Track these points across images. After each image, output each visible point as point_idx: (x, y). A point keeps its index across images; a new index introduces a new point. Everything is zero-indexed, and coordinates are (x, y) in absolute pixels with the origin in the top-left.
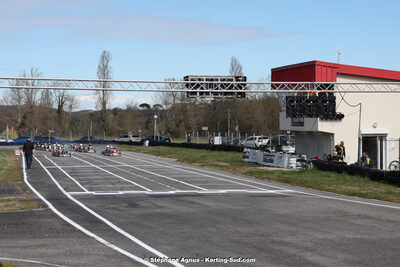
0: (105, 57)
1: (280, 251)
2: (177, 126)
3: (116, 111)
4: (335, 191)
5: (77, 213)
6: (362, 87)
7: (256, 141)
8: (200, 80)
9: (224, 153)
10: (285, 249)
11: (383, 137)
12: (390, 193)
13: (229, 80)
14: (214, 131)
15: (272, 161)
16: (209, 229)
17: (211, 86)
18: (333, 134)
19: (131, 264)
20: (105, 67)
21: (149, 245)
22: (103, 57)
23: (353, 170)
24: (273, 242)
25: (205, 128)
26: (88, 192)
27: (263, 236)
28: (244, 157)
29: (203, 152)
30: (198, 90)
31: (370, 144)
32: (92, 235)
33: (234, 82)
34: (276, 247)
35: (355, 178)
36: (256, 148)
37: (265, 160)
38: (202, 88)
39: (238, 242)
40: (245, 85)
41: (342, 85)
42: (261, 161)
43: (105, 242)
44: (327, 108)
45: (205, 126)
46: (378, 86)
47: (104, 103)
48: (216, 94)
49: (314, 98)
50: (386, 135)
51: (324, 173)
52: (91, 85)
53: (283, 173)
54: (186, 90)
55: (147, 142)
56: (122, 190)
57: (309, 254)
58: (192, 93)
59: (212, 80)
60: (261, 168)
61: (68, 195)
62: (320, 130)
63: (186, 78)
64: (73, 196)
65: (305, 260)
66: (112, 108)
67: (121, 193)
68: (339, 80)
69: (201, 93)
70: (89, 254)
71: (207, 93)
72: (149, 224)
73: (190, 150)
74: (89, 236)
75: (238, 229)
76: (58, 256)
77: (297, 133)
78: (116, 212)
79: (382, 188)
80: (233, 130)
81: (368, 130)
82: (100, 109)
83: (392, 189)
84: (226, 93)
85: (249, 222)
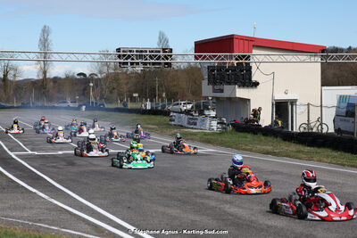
0: (45, 31)
1: (202, 203)
2: (111, 92)
3: (56, 80)
4: (251, 150)
5: (21, 171)
6: (275, 58)
7: (181, 106)
8: (130, 51)
9: (153, 117)
10: (206, 201)
11: (293, 102)
12: (299, 152)
13: (156, 52)
14: (143, 96)
15: (195, 124)
16: (139, 184)
17: (141, 57)
18: (249, 100)
19: (69, 216)
20: (46, 40)
21: (86, 199)
22: (44, 31)
23: (267, 131)
24: (196, 196)
25: (136, 95)
26: (30, 152)
27: (187, 190)
28: (171, 120)
29: (134, 116)
30: (129, 60)
31: (282, 108)
32: (34, 190)
33: (161, 53)
34: (198, 200)
35: (269, 139)
36: (181, 112)
37: (189, 123)
38: (133, 59)
39: (165, 196)
40: (171, 56)
41: (257, 56)
42: (185, 124)
43: (46, 197)
44: (243, 76)
45: (135, 92)
46: (290, 57)
47: (45, 73)
48: (145, 64)
49: (232, 68)
50: (296, 100)
51: (242, 134)
52: (32, 56)
53: (205, 134)
54: (118, 60)
55: (84, 107)
56: (61, 150)
57: (228, 206)
58: (124, 63)
59: (141, 51)
60: (186, 130)
61: (12, 155)
62: (238, 96)
63: (118, 50)
64: (17, 155)
65: (225, 212)
66: (52, 77)
67: (60, 153)
68: (255, 52)
69: (132, 64)
70: (31, 208)
71: (138, 63)
72: (85, 181)
73: (122, 114)
74: (31, 192)
75: (165, 184)
76: (3, 209)
77: (217, 98)
78: (56, 170)
79: (293, 147)
80: (160, 96)
81: (280, 96)
82: (41, 77)
83: (301, 148)
84: (154, 64)
85: (175, 178)
